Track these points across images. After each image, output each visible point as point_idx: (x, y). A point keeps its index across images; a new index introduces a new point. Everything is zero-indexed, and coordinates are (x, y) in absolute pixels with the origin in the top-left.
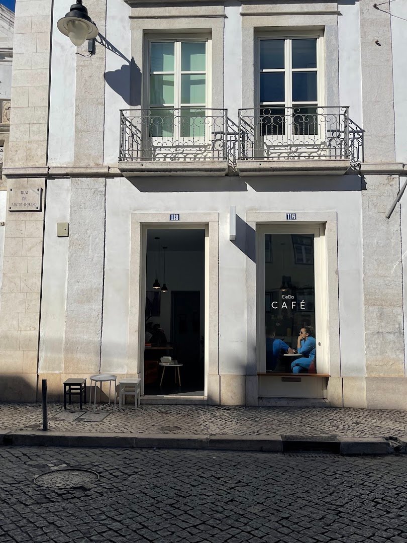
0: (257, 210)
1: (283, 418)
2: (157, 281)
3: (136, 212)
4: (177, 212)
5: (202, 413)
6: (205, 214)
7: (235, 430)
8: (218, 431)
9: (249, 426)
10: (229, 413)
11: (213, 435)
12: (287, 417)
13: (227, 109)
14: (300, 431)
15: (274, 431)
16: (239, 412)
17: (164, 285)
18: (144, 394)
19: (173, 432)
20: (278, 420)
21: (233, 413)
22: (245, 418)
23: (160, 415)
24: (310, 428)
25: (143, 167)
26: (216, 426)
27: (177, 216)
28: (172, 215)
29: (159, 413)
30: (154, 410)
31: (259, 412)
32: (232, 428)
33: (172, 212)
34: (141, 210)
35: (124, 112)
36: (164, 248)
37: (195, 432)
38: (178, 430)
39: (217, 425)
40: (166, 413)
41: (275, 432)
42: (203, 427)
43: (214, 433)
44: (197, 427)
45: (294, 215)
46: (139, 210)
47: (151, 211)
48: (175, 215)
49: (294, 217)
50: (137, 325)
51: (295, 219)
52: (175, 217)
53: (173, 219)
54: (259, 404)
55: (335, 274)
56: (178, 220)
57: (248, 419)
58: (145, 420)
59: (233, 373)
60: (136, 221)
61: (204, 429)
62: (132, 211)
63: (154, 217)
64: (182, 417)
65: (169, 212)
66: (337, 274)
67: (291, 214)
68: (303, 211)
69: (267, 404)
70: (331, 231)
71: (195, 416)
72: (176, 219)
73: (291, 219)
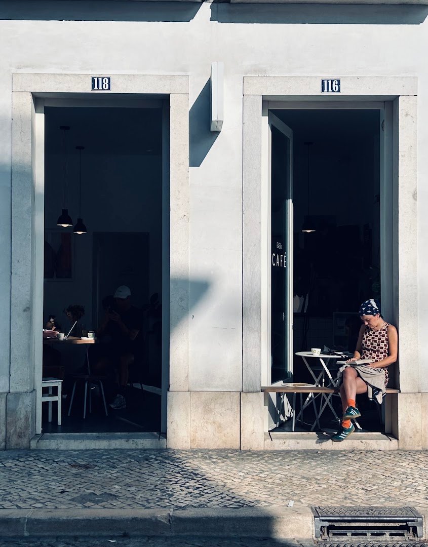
0: (265, 71)
1: (312, 473)
2: (65, 212)
4: (106, 73)
5: (156, 465)
6: (162, 77)
7: (222, 498)
8: (189, 500)
10: (208, 465)
11: (180, 507)
12: (319, 470)
14: (346, 498)
15: (296, 498)
17: (80, 221)
18: (43, 432)
19: (103, 504)
20: (303, 477)
21: (215, 463)
22: (241, 474)
23: (74, 471)
26: (186, 491)
27: (106, 82)
28: (96, 79)
29: (73, 466)
30: (63, 461)
31: (266, 462)
32: (216, 493)
33: (97, 73)
34: (32, 67)
36: (77, 148)
37: (145, 503)
38: (112, 500)
39: (188, 488)
40: (86, 467)
41: (298, 501)
42: (159, 494)
43: (183, 505)
44: (149, 493)
45: (337, 83)
46: (27, 67)
47: (53, 70)
48: (103, 78)
49: (337, 86)
50: (28, 297)
51: (339, 91)
52: (103, 83)
53: (98, 87)
54: (264, 447)
55: (412, 200)
56: (109, 89)
57: (247, 476)
58: (47, 482)
59: (217, 387)
60: (19, 90)
61: (162, 497)
62: (14, 70)
63: (60, 83)
64: (119, 474)
65: (90, 72)
66: (416, 200)
67: (330, 82)
68: (354, 76)
69: (280, 445)
70: (407, 115)
71: (145, 472)
72: (104, 87)
73: (330, 90)
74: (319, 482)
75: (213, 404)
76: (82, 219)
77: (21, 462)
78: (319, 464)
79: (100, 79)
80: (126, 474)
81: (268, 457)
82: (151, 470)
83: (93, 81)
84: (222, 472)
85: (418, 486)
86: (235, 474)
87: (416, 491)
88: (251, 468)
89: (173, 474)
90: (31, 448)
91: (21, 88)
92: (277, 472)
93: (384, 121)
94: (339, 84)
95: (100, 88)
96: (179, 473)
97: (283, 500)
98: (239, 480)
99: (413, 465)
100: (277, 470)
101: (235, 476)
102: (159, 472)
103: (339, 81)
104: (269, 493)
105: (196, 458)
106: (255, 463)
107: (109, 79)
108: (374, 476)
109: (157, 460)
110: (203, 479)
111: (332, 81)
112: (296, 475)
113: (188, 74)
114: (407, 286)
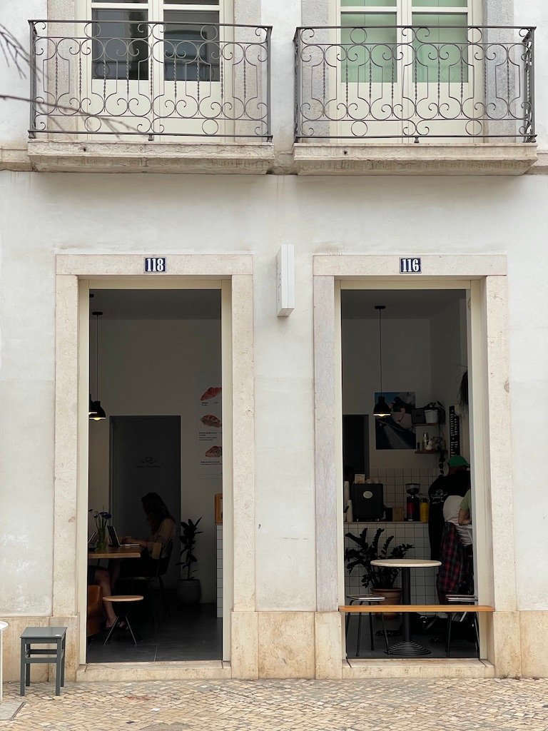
0: (337, 249)
1: (398, 701)
3: (65, 252)
4: (160, 253)
6: (222, 257)
7: (304, 726)
9: (330, 717)
10: (281, 694)
12: (407, 699)
13: (270, 28)
14: (438, 724)
15: (384, 725)
16: (304, 692)
17: (97, 404)
18: (87, 662)
20: (390, 706)
21: (289, 693)
22: (320, 703)
23: (133, 703)
24: (457, 719)
25: (86, 154)
27: (160, 263)
28: (149, 260)
29: (130, 698)
30: (117, 693)
31: (346, 691)
33: (150, 253)
34: (78, 247)
35: (38, 26)
40: (145, 699)
41: (386, 727)
42: (236, 722)
45: (417, 262)
46: (72, 247)
47: (101, 250)
48: (157, 259)
49: (417, 266)
50: (74, 506)
51: (419, 270)
52: (157, 265)
53: (152, 268)
54: (343, 676)
55: (504, 392)
56: (164, 270)
57: (326, 705)
58: (108, 714)
59: (287, 607)
60: (63, 272)
61: (240, 726)
62: (57, 250)
63: (109, 265)
64: (184, 705)
65: (142, 252)
66: (508, 391)
67: (410, 261)
68: (435, 254)
69: (361, 674)
70: (495, 297)
71: (212, 702)
72: (158, 269)
73: (410, 270)
74: (407, 710)
75: (283, 626)
76: (99, 402)
77: (70, 694)
78: (405, 693)
79: (154, 260)
80: (192, 705)
81: (348, 687)
82: (220, 701)
83: (147, 262)
84: (299, 702)
85: (515, 713)
86: (314, 704)
87: (513, 717)
88: (330, 697)
89: (244, 704)
90: (77, 680)
91: (66, 271)
92: (359, 701)
93: (470, 299)
94: (419, 263)
95: (154, 269)
96: (251, 703)
97: (370, 726)
98: (320, 710)
99: (510, 693)
100: (360, 699)
101: (314, 706)
102: (227, 702)
103: (419, 260)
104: (354, 721)
105: (267, 688)
106: (334, 692)
107: (164, 259)
108: (468, 703)
109: (223, 691)
110: (279, 709)
111: (412, 260)
112: (382, 704)
113: (252, 253)
114: (500, 489)
